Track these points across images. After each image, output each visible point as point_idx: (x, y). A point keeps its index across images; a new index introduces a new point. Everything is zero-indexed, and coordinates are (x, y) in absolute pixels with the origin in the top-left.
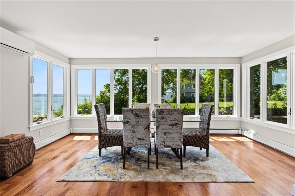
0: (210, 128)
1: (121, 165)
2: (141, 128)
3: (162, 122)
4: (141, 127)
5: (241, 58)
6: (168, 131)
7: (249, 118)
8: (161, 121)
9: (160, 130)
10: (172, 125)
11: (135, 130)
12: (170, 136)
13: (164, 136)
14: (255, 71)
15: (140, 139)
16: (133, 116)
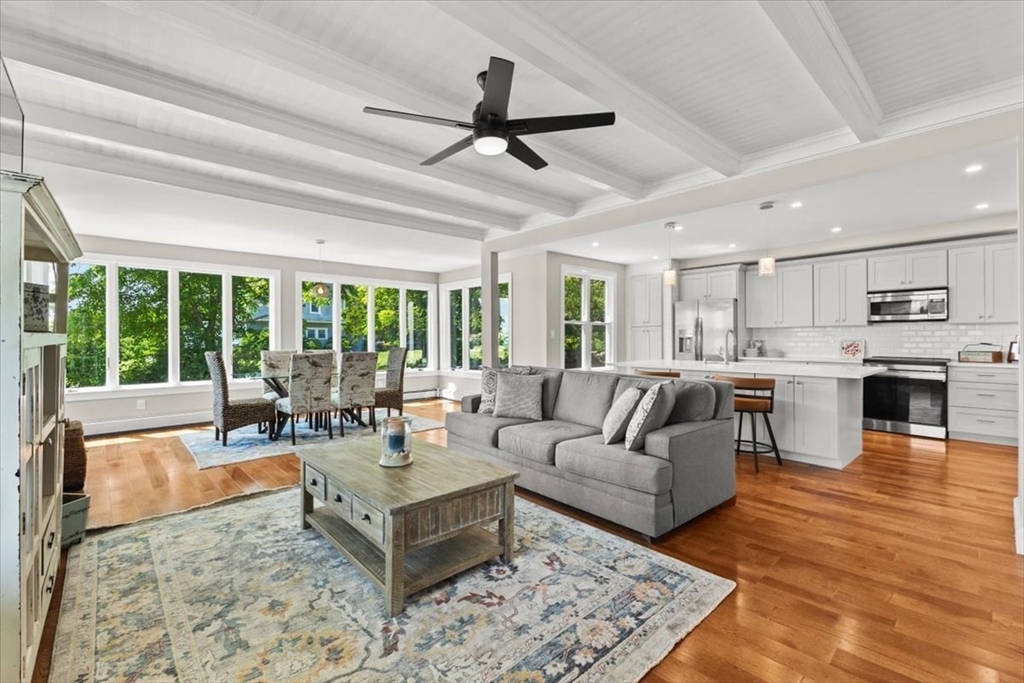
0: (404, 390)
1: (291, 442)
2: (318, 383)
3: (350, 371)
4: (320, 381)
5: (438, 274)
6: (356, 383)
7: (450, 370)
8: (348, 370)
9: (345, 383)
10: (362, 375)
11: (311, 386)
12: (360, 390)
13: (351, 392)
14: (456, 295)
15: (316, 399)
16: (309, 365)
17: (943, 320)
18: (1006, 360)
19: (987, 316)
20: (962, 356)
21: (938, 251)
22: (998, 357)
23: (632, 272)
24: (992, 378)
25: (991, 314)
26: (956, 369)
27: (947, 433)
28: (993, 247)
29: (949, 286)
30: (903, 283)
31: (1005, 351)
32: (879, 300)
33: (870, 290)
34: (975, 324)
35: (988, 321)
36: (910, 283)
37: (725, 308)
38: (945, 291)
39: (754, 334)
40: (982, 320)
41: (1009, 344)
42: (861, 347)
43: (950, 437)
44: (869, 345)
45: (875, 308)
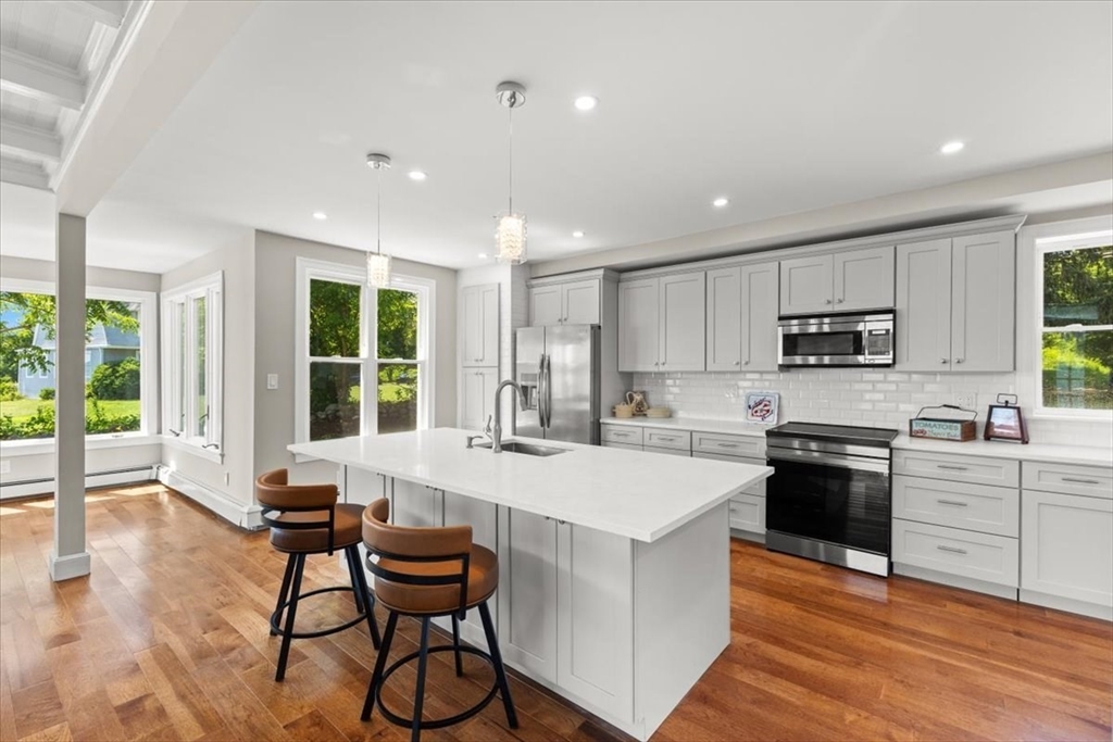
17: (887, 366)
18: (981, 435)
19: (954, 360)
20: (915, 428)
21: (881, 248)
22: (969, 431)
23: (466, 281)
24: (963, 473)
25: (961, 357)
26: (906, 454)
27: (891, 565)
28: (962, 241)
29: (898, 308)
30: (829, 302)
31: (982, 419)
32: (795, 330)
33: (784, 312)
34: (934, 373)
35: (955, 368)
36: (840, 301)
37: (580, 340)
38: (891, 316)
39: (635, 381)
40: (946, 368)
41: (987, 408)
42: (774, 407)
43: (895, 571)
44: (784, 402)
45: (791, 344)
